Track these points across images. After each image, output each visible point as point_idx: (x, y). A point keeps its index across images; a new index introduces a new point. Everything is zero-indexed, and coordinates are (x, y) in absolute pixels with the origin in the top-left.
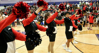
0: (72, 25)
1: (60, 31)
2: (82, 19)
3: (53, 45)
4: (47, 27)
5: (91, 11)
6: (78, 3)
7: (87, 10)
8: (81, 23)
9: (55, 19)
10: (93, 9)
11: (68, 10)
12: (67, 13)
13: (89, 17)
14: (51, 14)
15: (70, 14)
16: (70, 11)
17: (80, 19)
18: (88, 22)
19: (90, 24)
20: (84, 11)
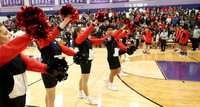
0: (118, 47)
1: (98, 56)
2: (133, 36)
3: (86, 80)
4: (76, 50)
5: (148, 23)
6: (127, 9)
7: (142, 21)
8: (132, 42)
9: (89, 37)
10: (151, 21)
11: (110, 21)
12: (109, 26)
13: (144, 33)
14: (84, 29)
15: (114, 28)
16: (113, 24)
17: (130, 36)
18: (143, 41)
19: (147, 44)
20: (137, 24)
